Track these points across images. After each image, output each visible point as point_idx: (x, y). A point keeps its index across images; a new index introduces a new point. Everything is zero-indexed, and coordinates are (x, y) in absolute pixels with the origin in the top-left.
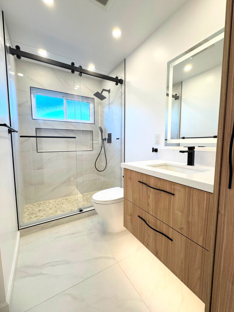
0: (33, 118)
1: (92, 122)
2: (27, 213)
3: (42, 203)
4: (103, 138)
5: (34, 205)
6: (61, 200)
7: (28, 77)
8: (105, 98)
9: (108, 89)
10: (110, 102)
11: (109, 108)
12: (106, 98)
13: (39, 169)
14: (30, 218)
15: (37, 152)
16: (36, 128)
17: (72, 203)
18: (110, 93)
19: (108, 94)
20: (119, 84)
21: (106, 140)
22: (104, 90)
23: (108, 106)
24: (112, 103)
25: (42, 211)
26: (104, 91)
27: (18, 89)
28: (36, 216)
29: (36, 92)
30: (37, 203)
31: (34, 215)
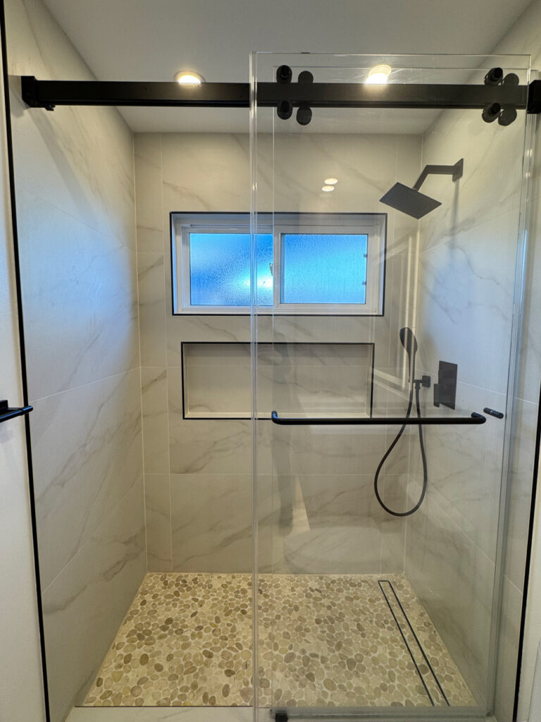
0: (175, 313)
1: (374, 307)
2: (131, 625)
3: (190, 577)
4: (418, 377)
5: (166, 583)
6: (244, 585)
7: (164, 183)
8: (433, 204)
9: (451, 162)
10: (461, 217)
11: (452, 246)
12: (437, 204)
13: (187, 471)
14: (128, 659)
15: (184, 418)
16: (182, 343)
17: (273, 623)
18: (462, 180)
19: (453, 185)
20: (521, 113)
21: (429, 386)
22: (431, 169)
23: (447, 239)
24: (470, 222)
25: (171, 633)
26: (430, 177)
27: (137, 227)
28: (144, 660)
29: (189, 225)
30: (178, 574)
31: (142, 651)
